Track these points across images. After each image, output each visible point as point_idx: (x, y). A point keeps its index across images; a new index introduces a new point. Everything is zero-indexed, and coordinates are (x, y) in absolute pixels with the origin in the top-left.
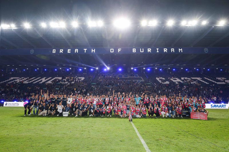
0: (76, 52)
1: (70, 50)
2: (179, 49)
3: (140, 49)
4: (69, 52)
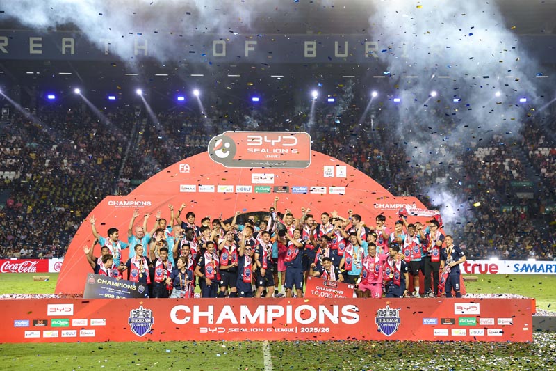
3: (336, 43)
4: (35, 49)
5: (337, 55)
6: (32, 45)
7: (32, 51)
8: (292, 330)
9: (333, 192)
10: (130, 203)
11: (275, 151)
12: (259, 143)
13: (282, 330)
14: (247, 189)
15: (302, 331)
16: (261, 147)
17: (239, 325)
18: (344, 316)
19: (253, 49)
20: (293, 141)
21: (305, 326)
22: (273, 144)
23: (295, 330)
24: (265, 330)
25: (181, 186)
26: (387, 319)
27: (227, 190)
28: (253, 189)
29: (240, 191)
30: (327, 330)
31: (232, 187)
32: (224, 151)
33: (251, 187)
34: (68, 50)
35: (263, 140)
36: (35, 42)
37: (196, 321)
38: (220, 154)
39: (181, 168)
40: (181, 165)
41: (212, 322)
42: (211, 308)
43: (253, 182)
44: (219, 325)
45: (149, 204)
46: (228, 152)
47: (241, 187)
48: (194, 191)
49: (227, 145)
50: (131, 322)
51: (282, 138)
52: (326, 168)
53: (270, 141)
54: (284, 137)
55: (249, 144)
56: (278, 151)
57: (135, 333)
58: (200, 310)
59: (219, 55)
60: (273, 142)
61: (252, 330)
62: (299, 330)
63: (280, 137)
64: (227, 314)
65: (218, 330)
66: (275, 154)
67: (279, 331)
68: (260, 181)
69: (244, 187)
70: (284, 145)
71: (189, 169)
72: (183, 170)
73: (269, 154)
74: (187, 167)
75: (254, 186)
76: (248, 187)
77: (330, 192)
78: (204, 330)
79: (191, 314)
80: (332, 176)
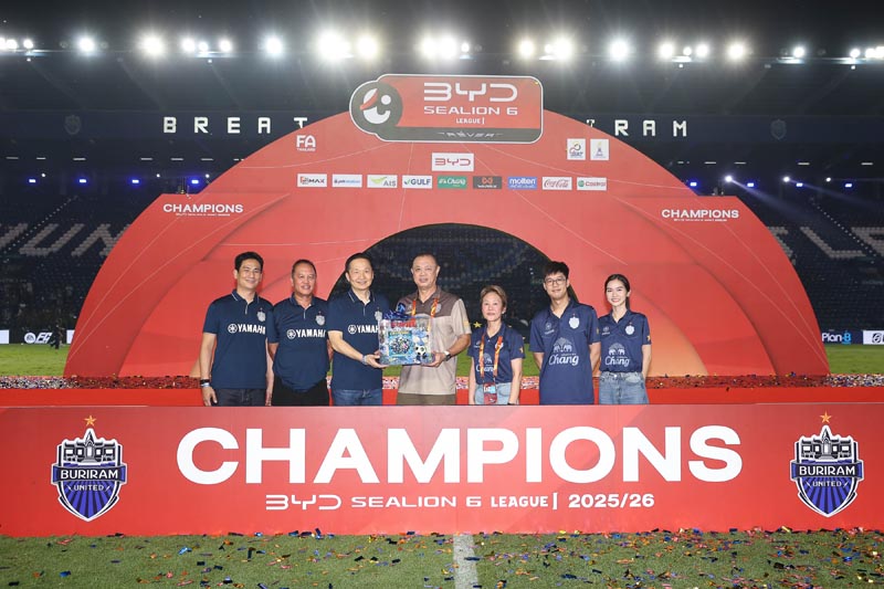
1: (238, 119)
2: (676, 125)
4: (233, 128)
6: (230, 125)
7: (230, 131)
8: (542, 501)
9: (585, 188)
10: (204, 208)
11: (476, 110)
12: (445, 95)
13: (513, 501)
14: (424, 182)
15: (572, 505)
16: (448, 104)
17: (383, 488)
18: (697, 458)
20: (508, 93)
21: (582, 489)
22: (472, 99)
23: (550, 501)
24: (461, 502)
25: (299, 176)
26: (824, 465)
27: (386, 183)
28: (435, 182)
29: (410, 186)
30: (648, 500)
31: (394, 178)
32: (381, 112)
33: (431, 177)
34: (264, 129)
35: (453, 91)
36: (233, 122)
37: (254, 475)
38: (372, 116)
39: (299, 142)
40: (299, 137)
41: (302, 480)
42: (298, 436)
43: (435, 168)
44: (323, 488)
45: (239, 209)
46: (388, 113)
47: (412, 177)
48: (324, 185)
49: (386, 100)
50: (58, 478)
51: (488, 86)
52: (571, 143)
53: (465, 93)
54: (492, 85)
55: (426, 99)
56: (482, 111)
57: (72, 510)
58: (267, 443)
60: (472, 94)
61: (424, 502)
62: (564, 502)
63: (484, 86)
64: (346, 454)
65: (321, 502)
66: (476, 116)
67: (502, 504)
68: (448, 168)
69: (416, 177)
70: (492, 100)
71: (314, 144)
72: (302, 145)
73: (464, 117)
74: (310, 141)
75: (437, 175)
76: (425, 178)
77: (579, 188)
78: (279, 502)
79: (239, 455)
80: (583, 157)
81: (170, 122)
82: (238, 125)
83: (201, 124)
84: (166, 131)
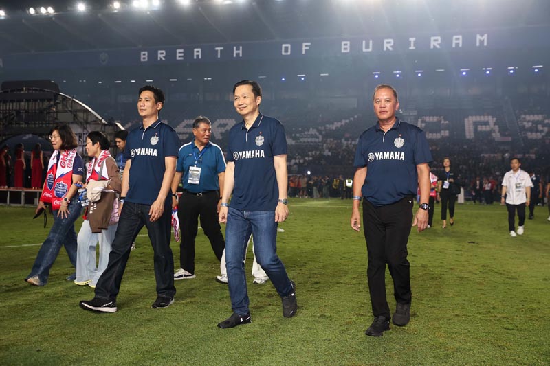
0: (198, 56)
1: (182, 51)
3: (364, 42)
4: (180, 57)
5: (364, 50)
6: (178, 55)
7: (178, 58)
19: (307, 48)
36: (180, 52)
59: (286, 54)
81: (144, 54)
82: (182, 54)
83: (161, 55)
84: (142, 60)
